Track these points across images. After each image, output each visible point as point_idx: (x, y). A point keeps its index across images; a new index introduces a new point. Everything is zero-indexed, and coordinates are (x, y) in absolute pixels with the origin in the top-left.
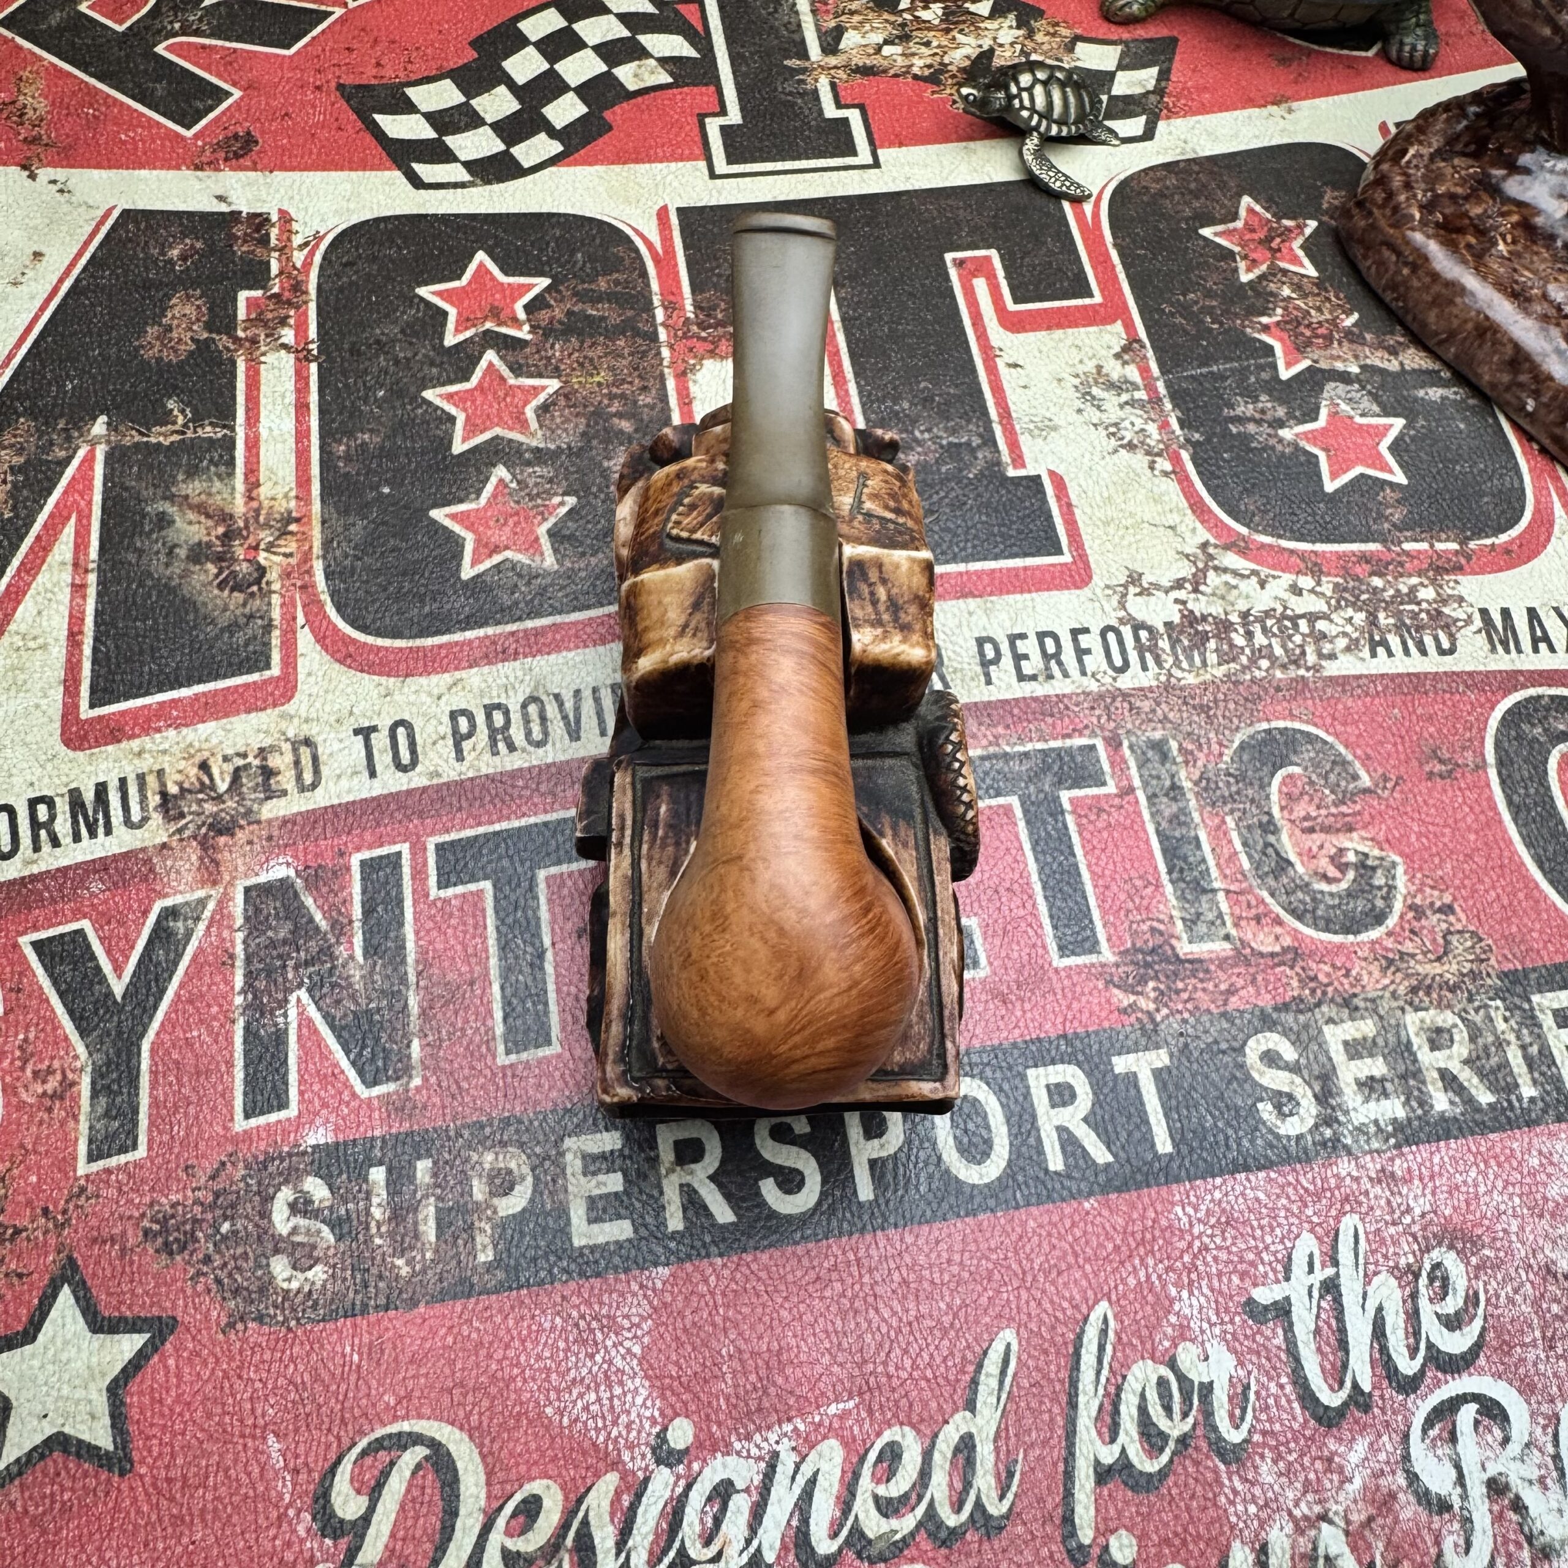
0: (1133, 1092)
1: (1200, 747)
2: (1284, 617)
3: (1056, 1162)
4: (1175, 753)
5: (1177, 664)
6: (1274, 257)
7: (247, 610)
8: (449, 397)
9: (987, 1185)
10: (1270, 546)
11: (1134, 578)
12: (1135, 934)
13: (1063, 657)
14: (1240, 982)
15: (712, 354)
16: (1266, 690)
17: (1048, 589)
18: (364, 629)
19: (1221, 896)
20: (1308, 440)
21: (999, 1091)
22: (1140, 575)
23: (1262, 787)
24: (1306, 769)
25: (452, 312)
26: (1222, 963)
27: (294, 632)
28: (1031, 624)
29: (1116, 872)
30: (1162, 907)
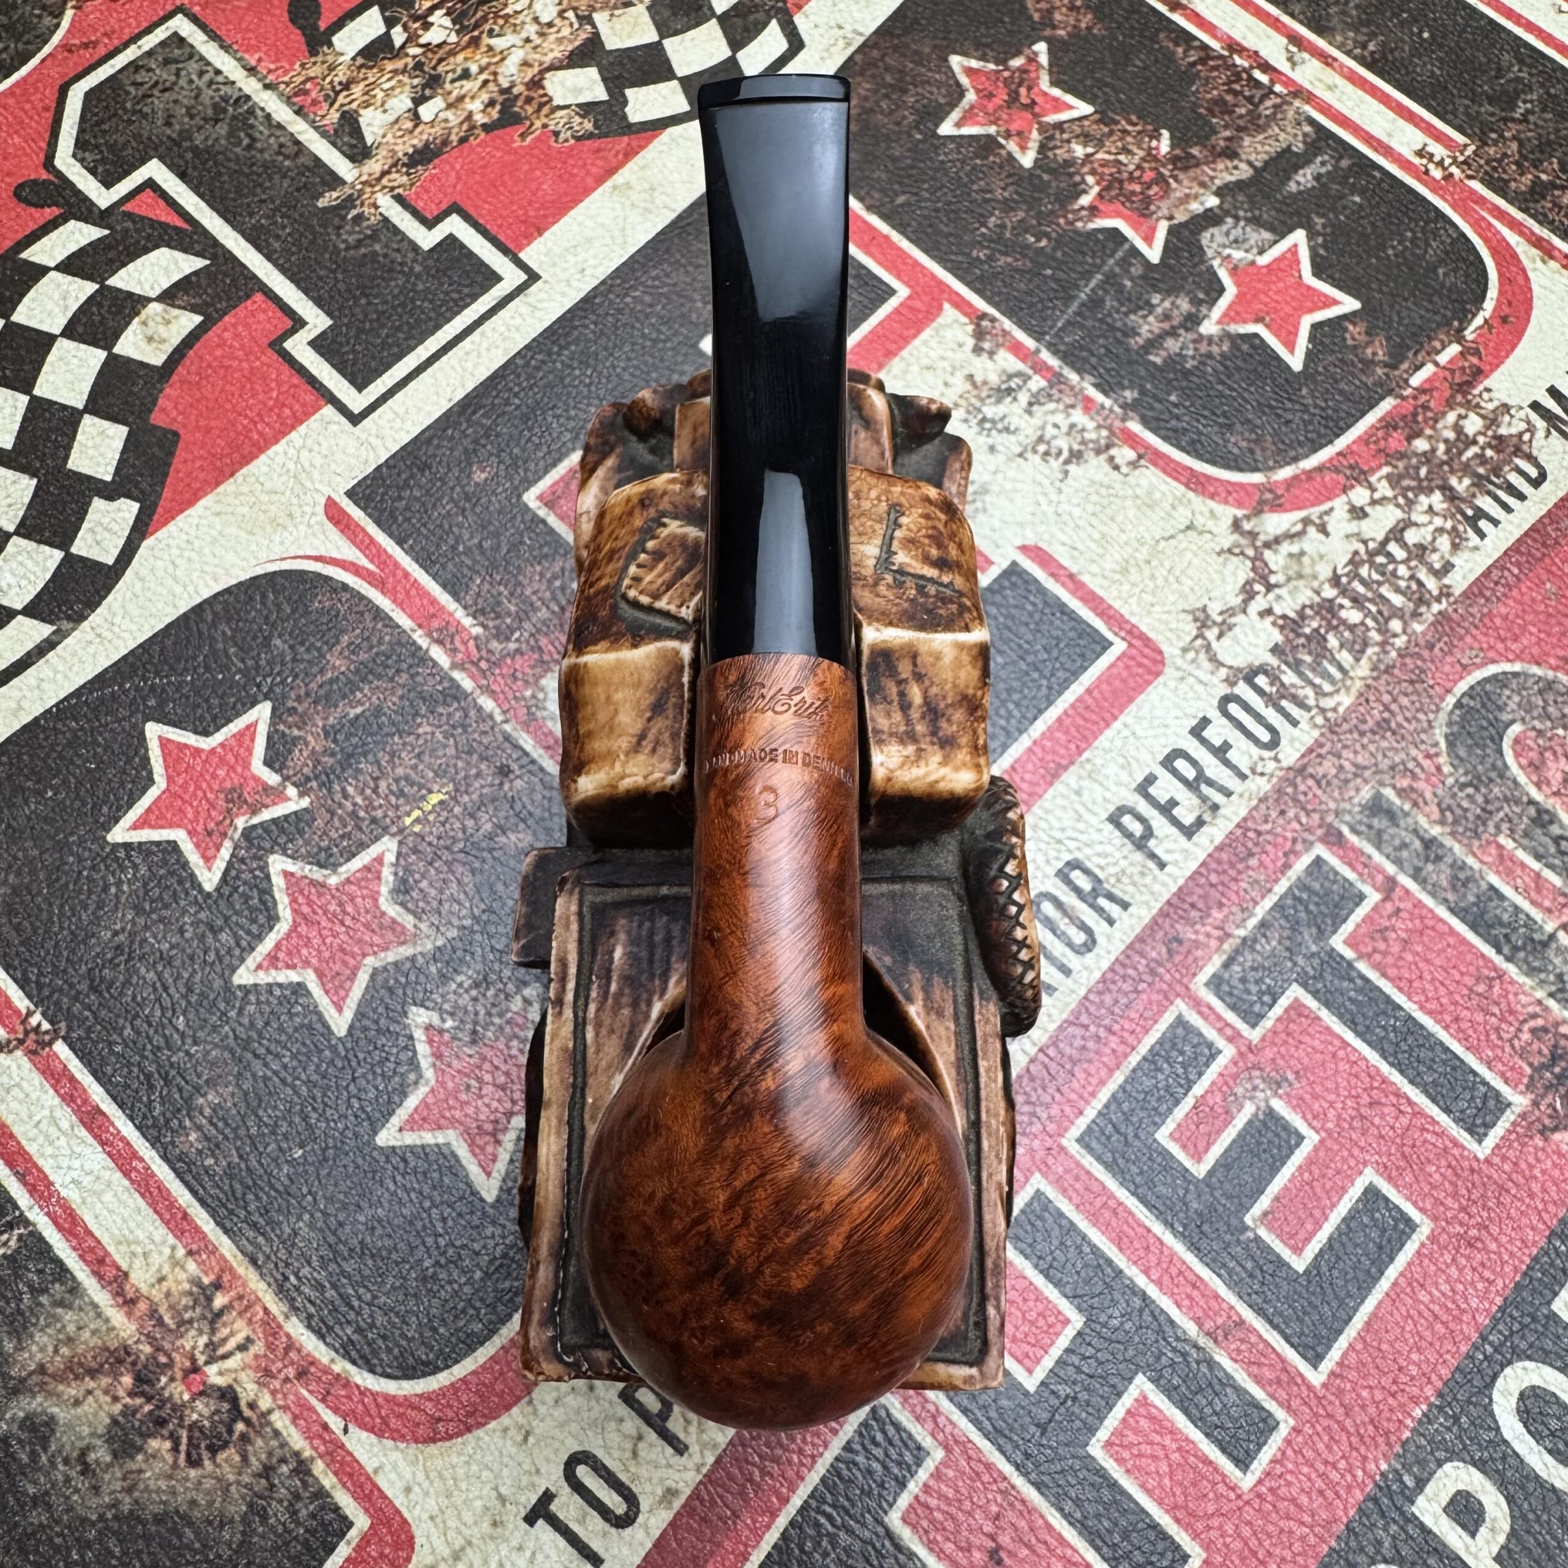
1: (1414, 776)
2: (1372, 554)
4: (1397, 801)
5: (1320, 693)
6: (1036, 115)
8: (272, 961)
10: (1296, 478)
11: (1202, 619)
12: (1523, 1053)
13: (1209, 773)
16: (1419, 656)
17: (1131, 700)
18: (425, 1371)
19: (1561, 935)
20: (1233, 320)
22: (1204, 609)
23: (1501, 776)
24: (1523, 720)
25: (180, 836)
27: (341, 1446)
28: (1145, 756)
29: (1451, 993)
30: (1523, 999)
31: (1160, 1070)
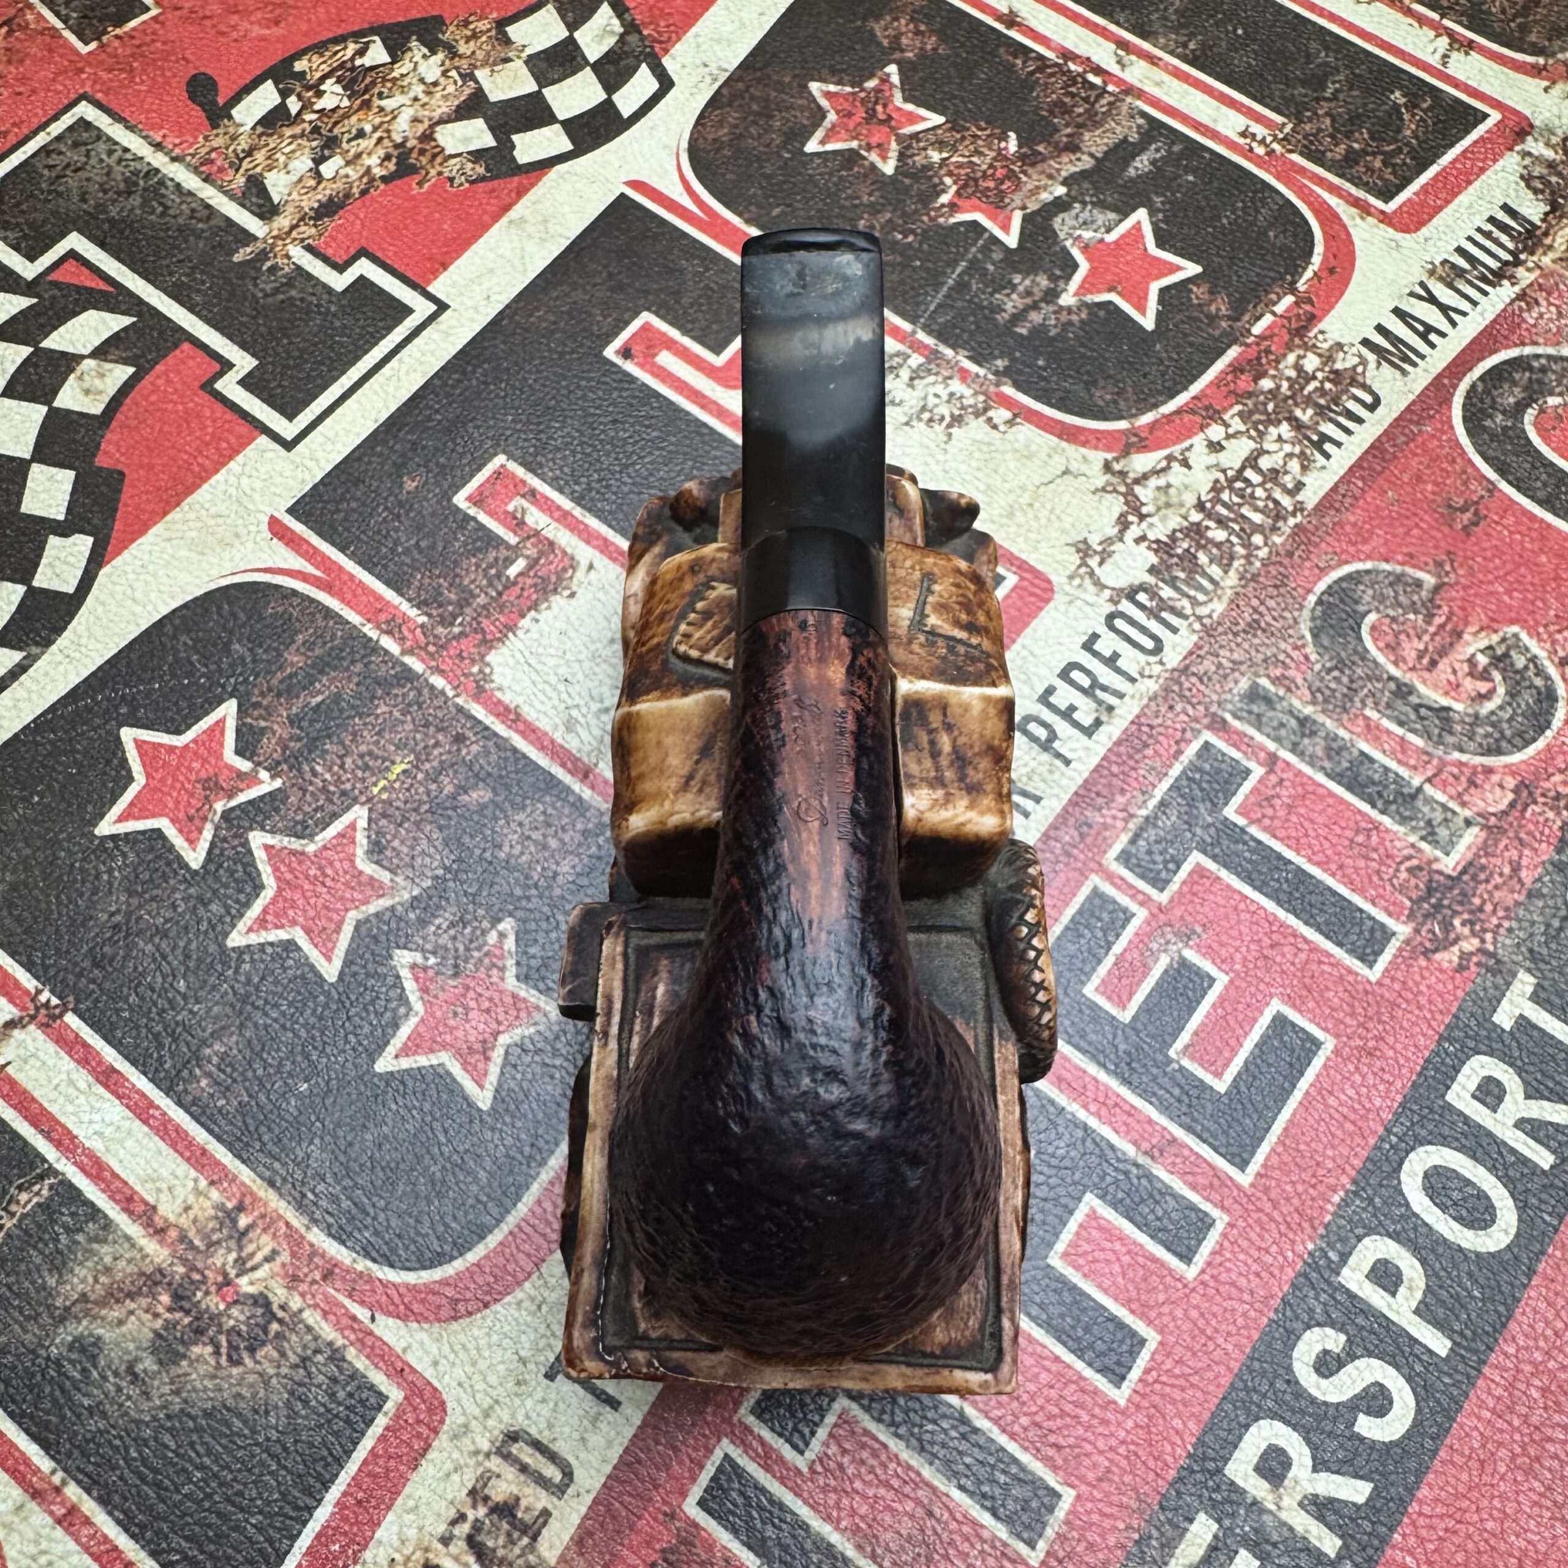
0: (1535, 1033)
1: (1285, 666)
3: (1544, 1159)
4: (1272, 689)
6: (893, 129)
7: (293, 1358)
8: (262, 923)
9: (1518, 1235)
11: (1084, 550)
12: (1402, 889)
13: (1102, 679)
14: (1514, 854)
15: (488, 644)
16: (1282, 564)
17: (1026, 624)
18: (440, 1259)
19: (1427, 787)
21: (1445, 1141)
22: (1085, 541)
25: (163, 824)
26: (1485, 849)
27: (371, 1333)
28: (1044, 671)
29: (1333, 845)
30: (1397, 844)
31: (1081, 936)
